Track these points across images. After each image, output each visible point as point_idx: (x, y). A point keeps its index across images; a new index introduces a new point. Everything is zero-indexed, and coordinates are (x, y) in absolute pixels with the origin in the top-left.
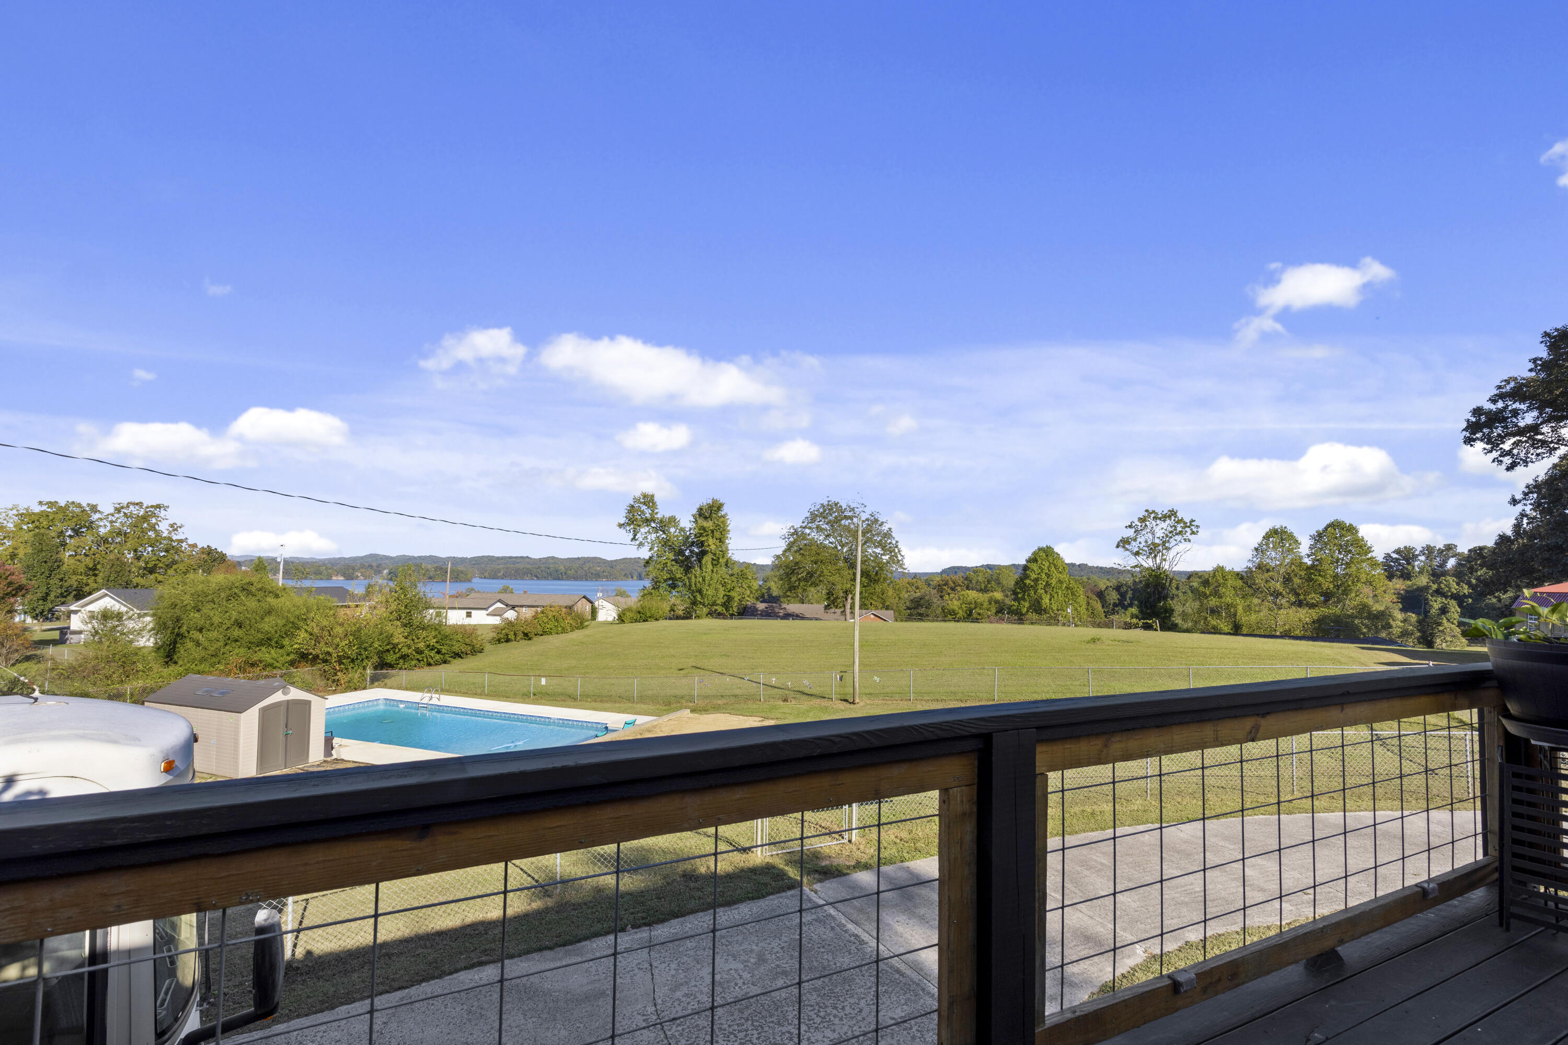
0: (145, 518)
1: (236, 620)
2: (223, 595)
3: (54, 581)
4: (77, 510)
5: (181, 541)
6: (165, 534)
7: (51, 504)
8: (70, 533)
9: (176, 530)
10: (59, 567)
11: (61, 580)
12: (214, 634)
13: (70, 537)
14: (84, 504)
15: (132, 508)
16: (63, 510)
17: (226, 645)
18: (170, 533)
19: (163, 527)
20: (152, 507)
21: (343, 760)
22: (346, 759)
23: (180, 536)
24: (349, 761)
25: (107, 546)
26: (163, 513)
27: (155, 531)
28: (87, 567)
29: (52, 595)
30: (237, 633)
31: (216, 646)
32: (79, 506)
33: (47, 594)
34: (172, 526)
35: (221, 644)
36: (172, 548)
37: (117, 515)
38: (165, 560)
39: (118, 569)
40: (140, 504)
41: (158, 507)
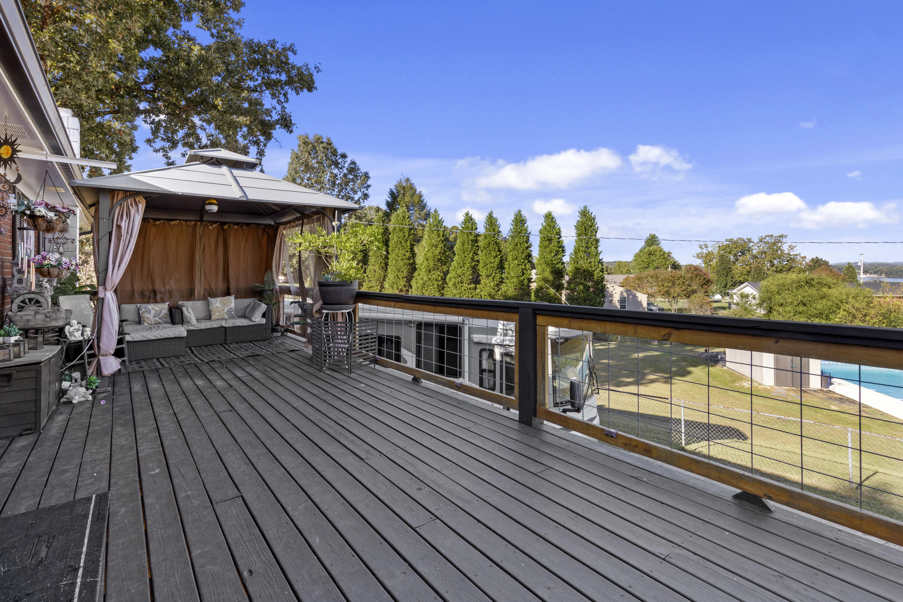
0: (774, 244)
1: (801, 301)
2: (794, 285)
3: (729, 278)
4: (742, 243)
5: (796, 255)
6: (786, 252)
7: (730, 240)
8: (740, 254)
9: (792, 249)
10: (730, 271)
11: (732, 278)
12: (789, 308)
13: (740, 256)
14: (745, 239)
15: (767, 238)
16: (735, 243)
17: (795, 315)
18: (789, 250)
19: (785, 248)
20: (778, 236)
21: (834, 392)
22: (836, 392)
23: (796, 253)
24: (838, 394)
25: (757, 259)
26: (784, 240)
27: (780, 250)
28: (747, 271)
29: (729, 285)
30: (801, 308)
31: (788, 315)
32: (743, 240)
33: (726, 285)
34: (790, 246)
35: (792, 314)
36: (792, 260)
37: (761, 243)
38: (787, 266)
39: (758, 272)
40: (771, 236)
41: (782, 236)
